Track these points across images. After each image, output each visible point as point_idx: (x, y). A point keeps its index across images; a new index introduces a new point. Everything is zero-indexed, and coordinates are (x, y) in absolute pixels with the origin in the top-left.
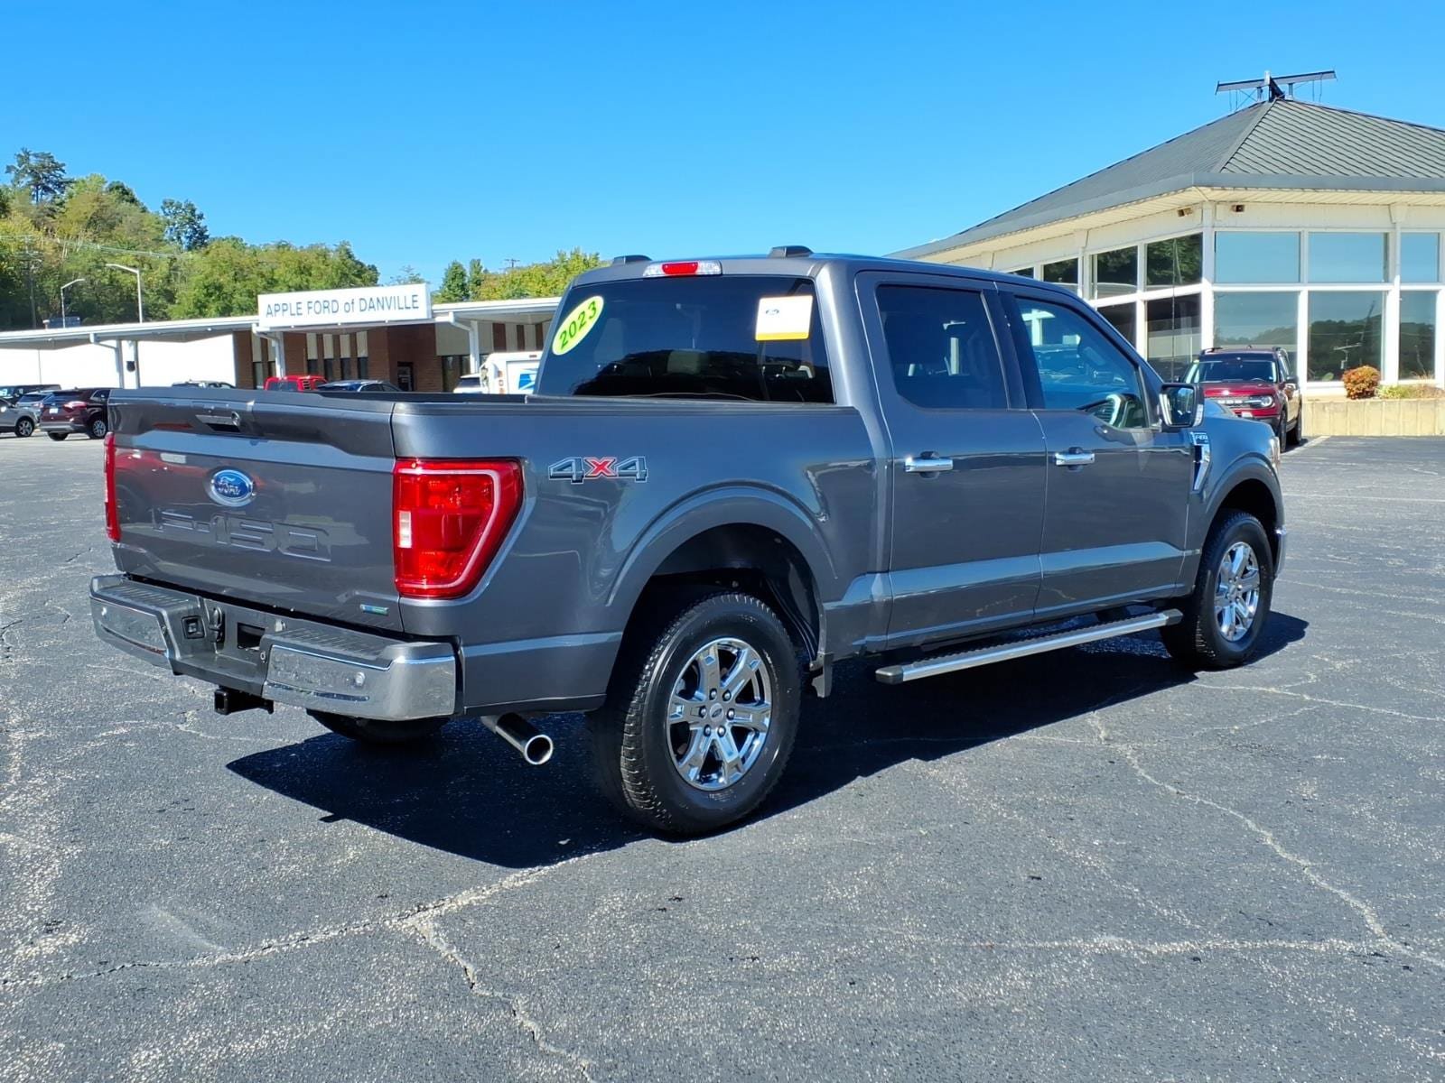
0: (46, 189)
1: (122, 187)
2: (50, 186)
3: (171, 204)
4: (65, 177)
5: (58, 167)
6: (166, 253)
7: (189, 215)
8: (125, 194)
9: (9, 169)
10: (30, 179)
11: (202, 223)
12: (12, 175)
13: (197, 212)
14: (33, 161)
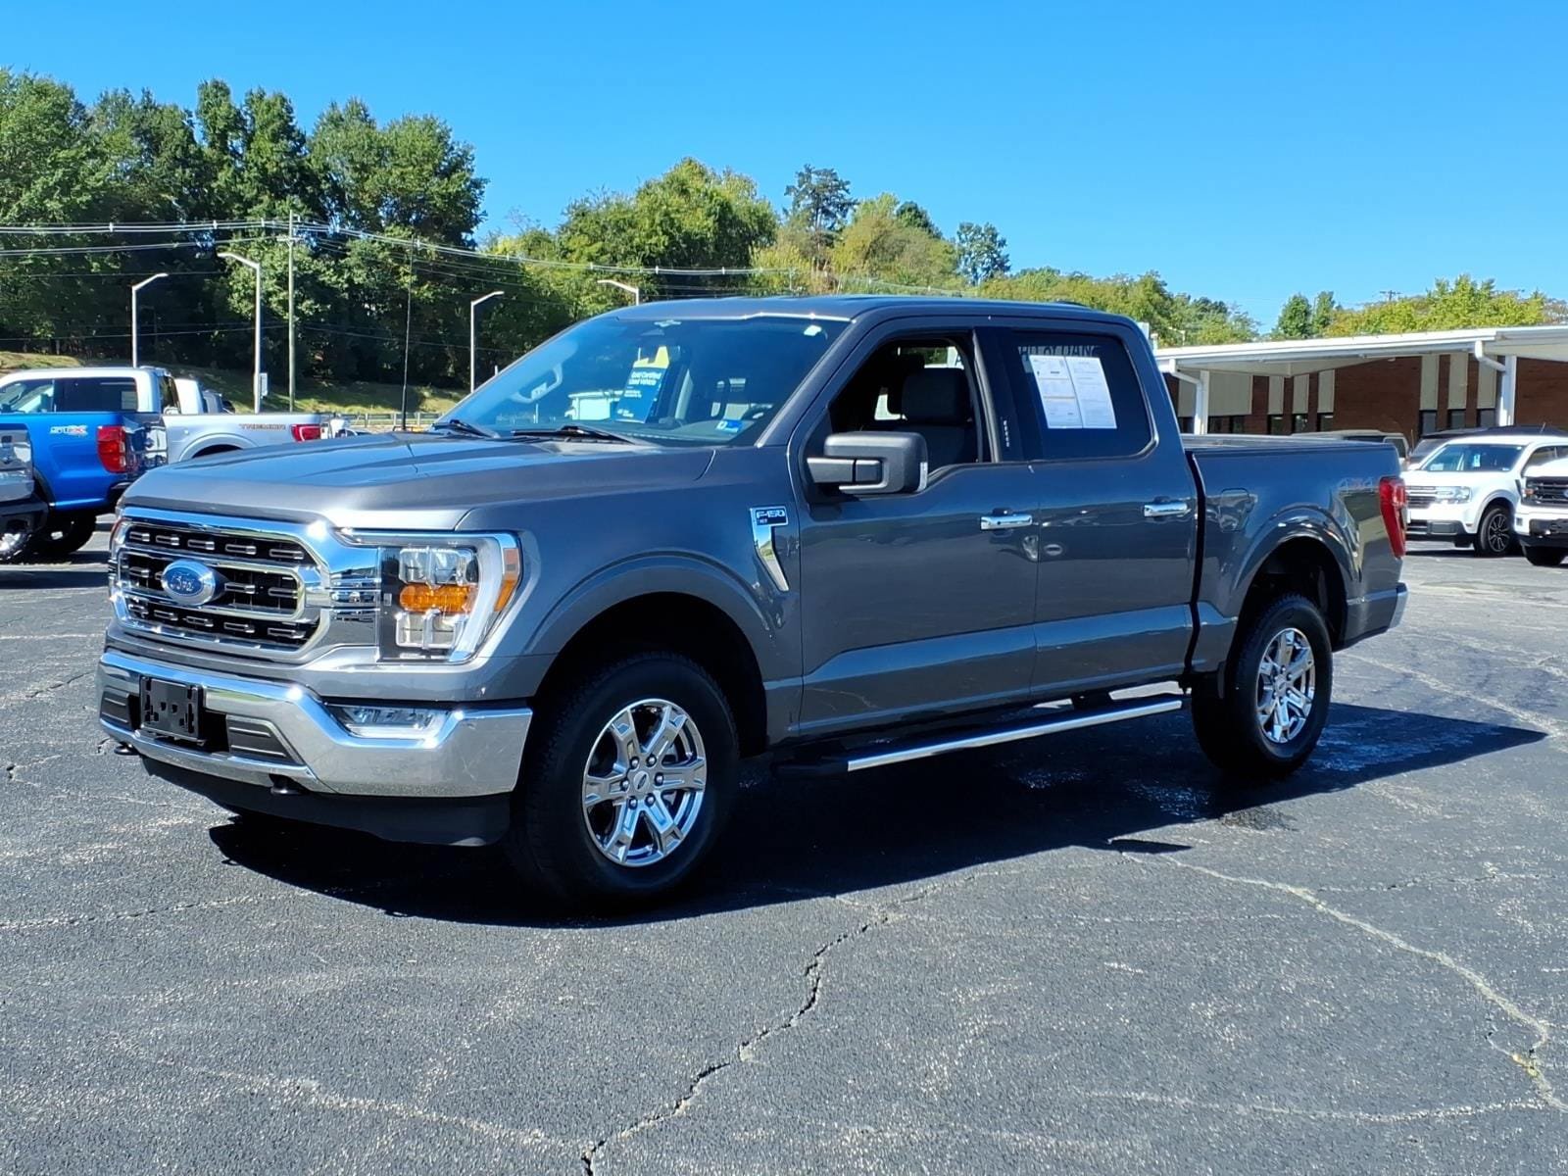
0: (826, 212)
1: (916, 208)
2: (831, 208)
3: (969, 228)
4: (847, 197)
5: (841, 185)
6: (950, 288)
7: (988, 242)
8: (916, 216)
9: (789, 190)
10: (810, 201)
11: (1003, 251)
12: (791, 197)
13: (999, 238)
14: (815, 179)
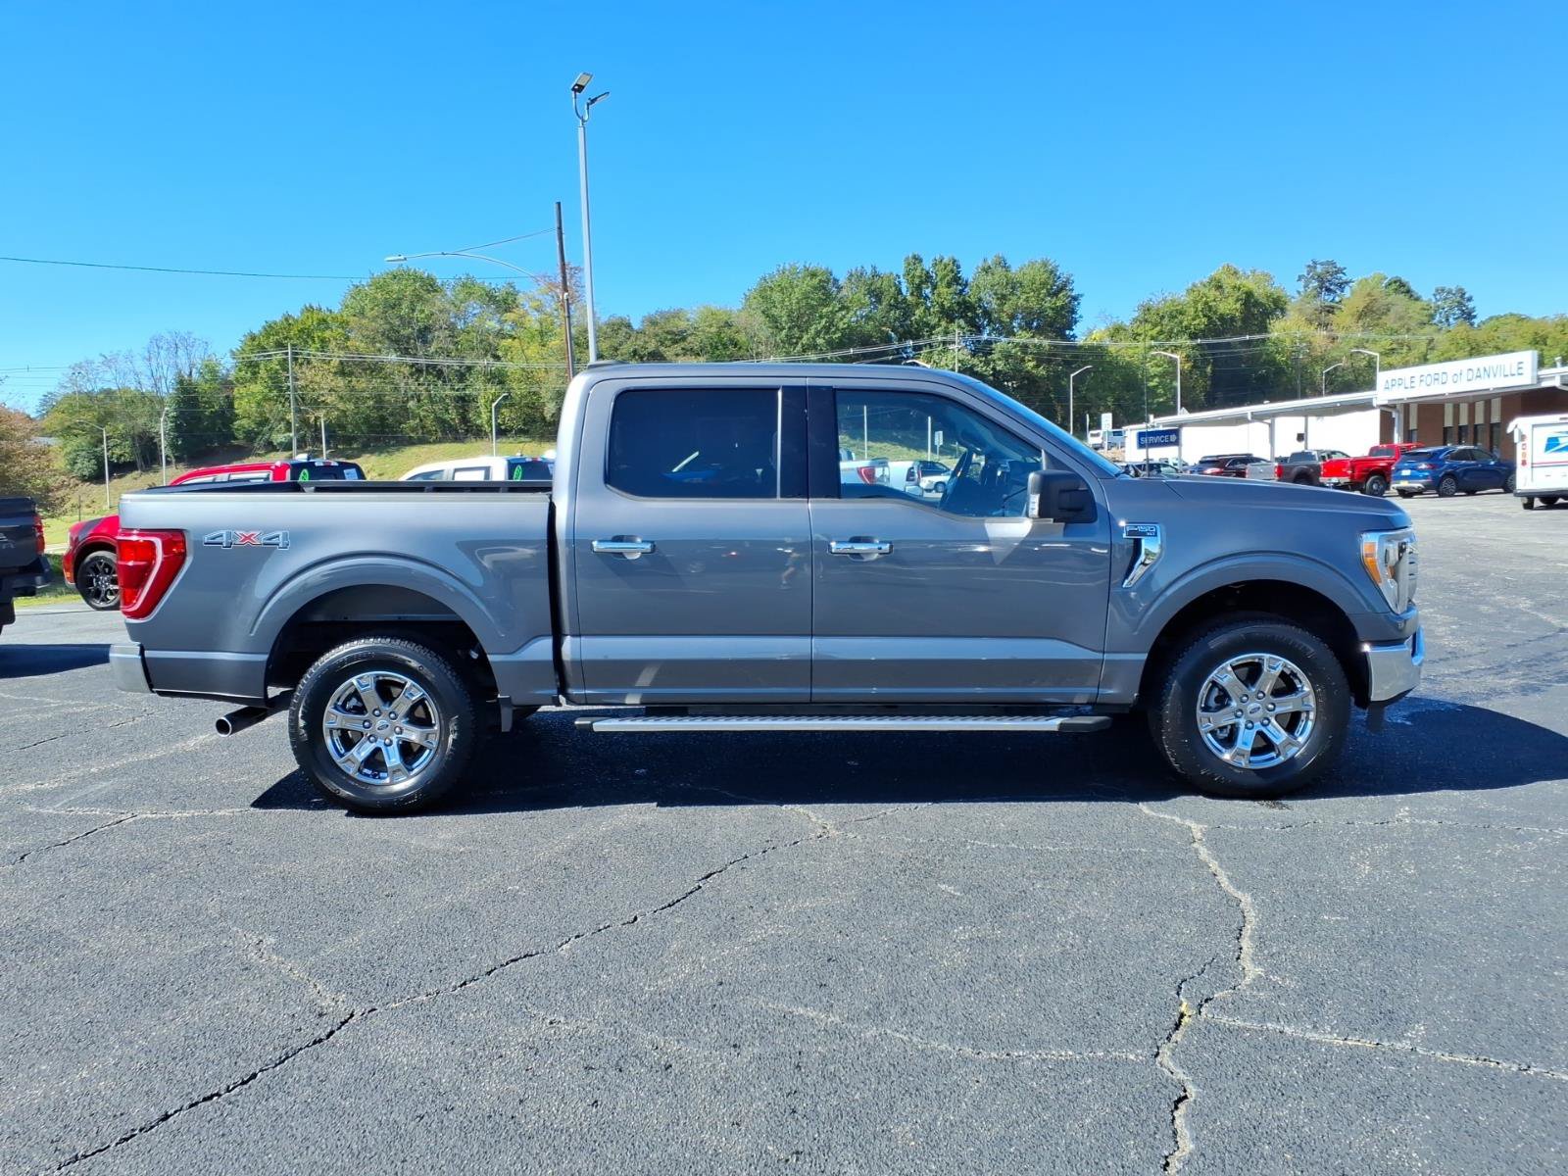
0: (1328, 290)
1: (1400, 281)
2: (1332, 287)
3: (1443, 290)
4: (1344, 278)
5: (1340, 271)
6: (1424, 335)
7: (1458, 299)
8: (1401, 287)
9: (1300, 278)
10: (1316, 284)
11: (1471, 305)
12: (1302, 283)
13: (1466, 296)
14: (1319, 269)
